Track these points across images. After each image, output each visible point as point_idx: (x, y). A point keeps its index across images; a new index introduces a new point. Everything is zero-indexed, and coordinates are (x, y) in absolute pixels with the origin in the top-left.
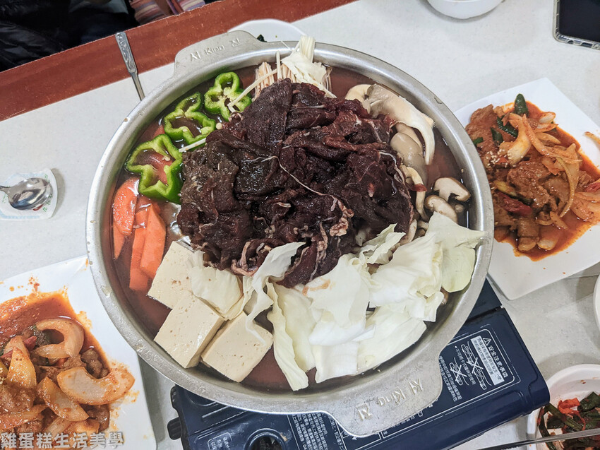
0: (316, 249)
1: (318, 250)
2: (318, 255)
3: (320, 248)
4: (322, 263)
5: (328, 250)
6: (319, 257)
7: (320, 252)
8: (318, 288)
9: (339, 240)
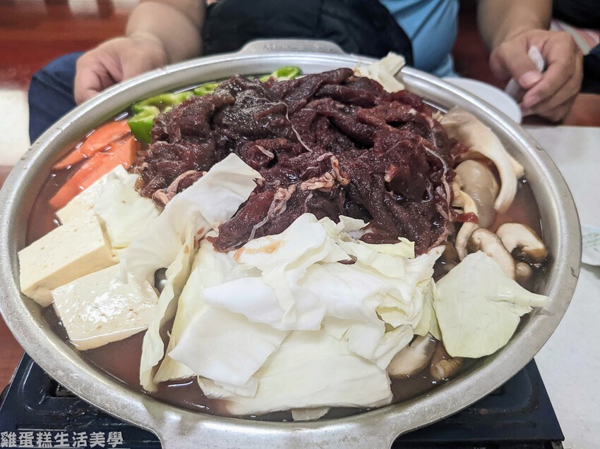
0: (273, 197)
1: (276, 198)
2: (273, 204)
3: (278, 195)
4: (274, 219)
5: (289, 203)
6: (273, 209)
7: (278, 201)
8: (259, 251)
9: (311, 196)
